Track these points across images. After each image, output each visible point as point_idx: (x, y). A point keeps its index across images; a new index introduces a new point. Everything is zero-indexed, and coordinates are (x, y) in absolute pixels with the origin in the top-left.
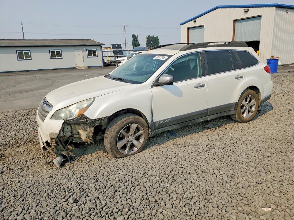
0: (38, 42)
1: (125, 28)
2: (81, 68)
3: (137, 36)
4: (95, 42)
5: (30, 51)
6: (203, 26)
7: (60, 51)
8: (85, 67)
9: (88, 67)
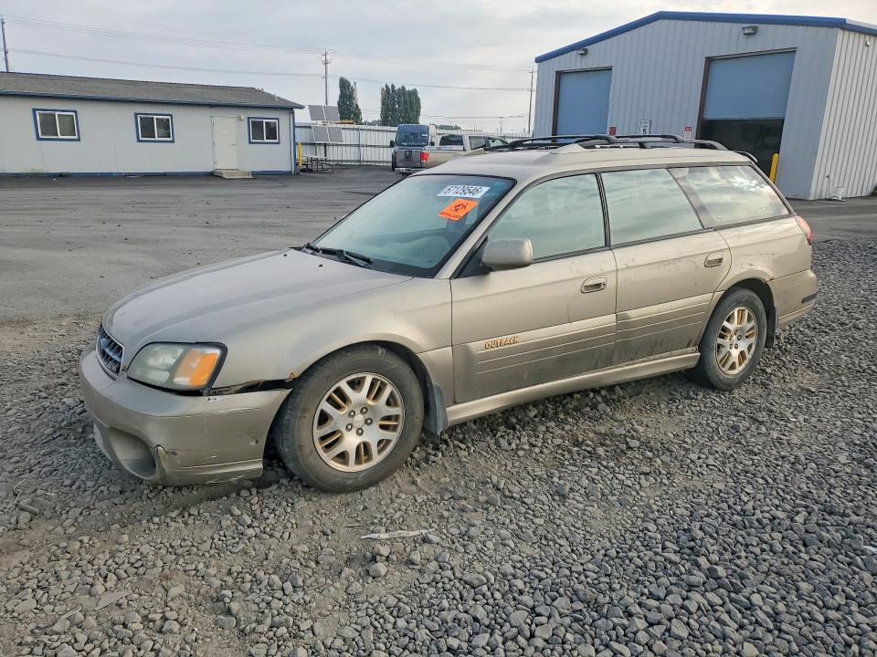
0: (98, 85)
1: (328, 57)
2: (232, 174)
3: (352, 84)
4: (272, 97)
5: (75, 112)
6: (610, 69)
7: (169, 117)
8: (244, 173)
9: (254, 174)
